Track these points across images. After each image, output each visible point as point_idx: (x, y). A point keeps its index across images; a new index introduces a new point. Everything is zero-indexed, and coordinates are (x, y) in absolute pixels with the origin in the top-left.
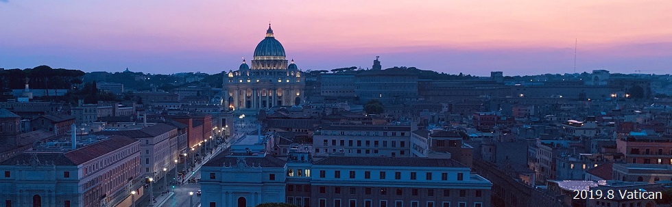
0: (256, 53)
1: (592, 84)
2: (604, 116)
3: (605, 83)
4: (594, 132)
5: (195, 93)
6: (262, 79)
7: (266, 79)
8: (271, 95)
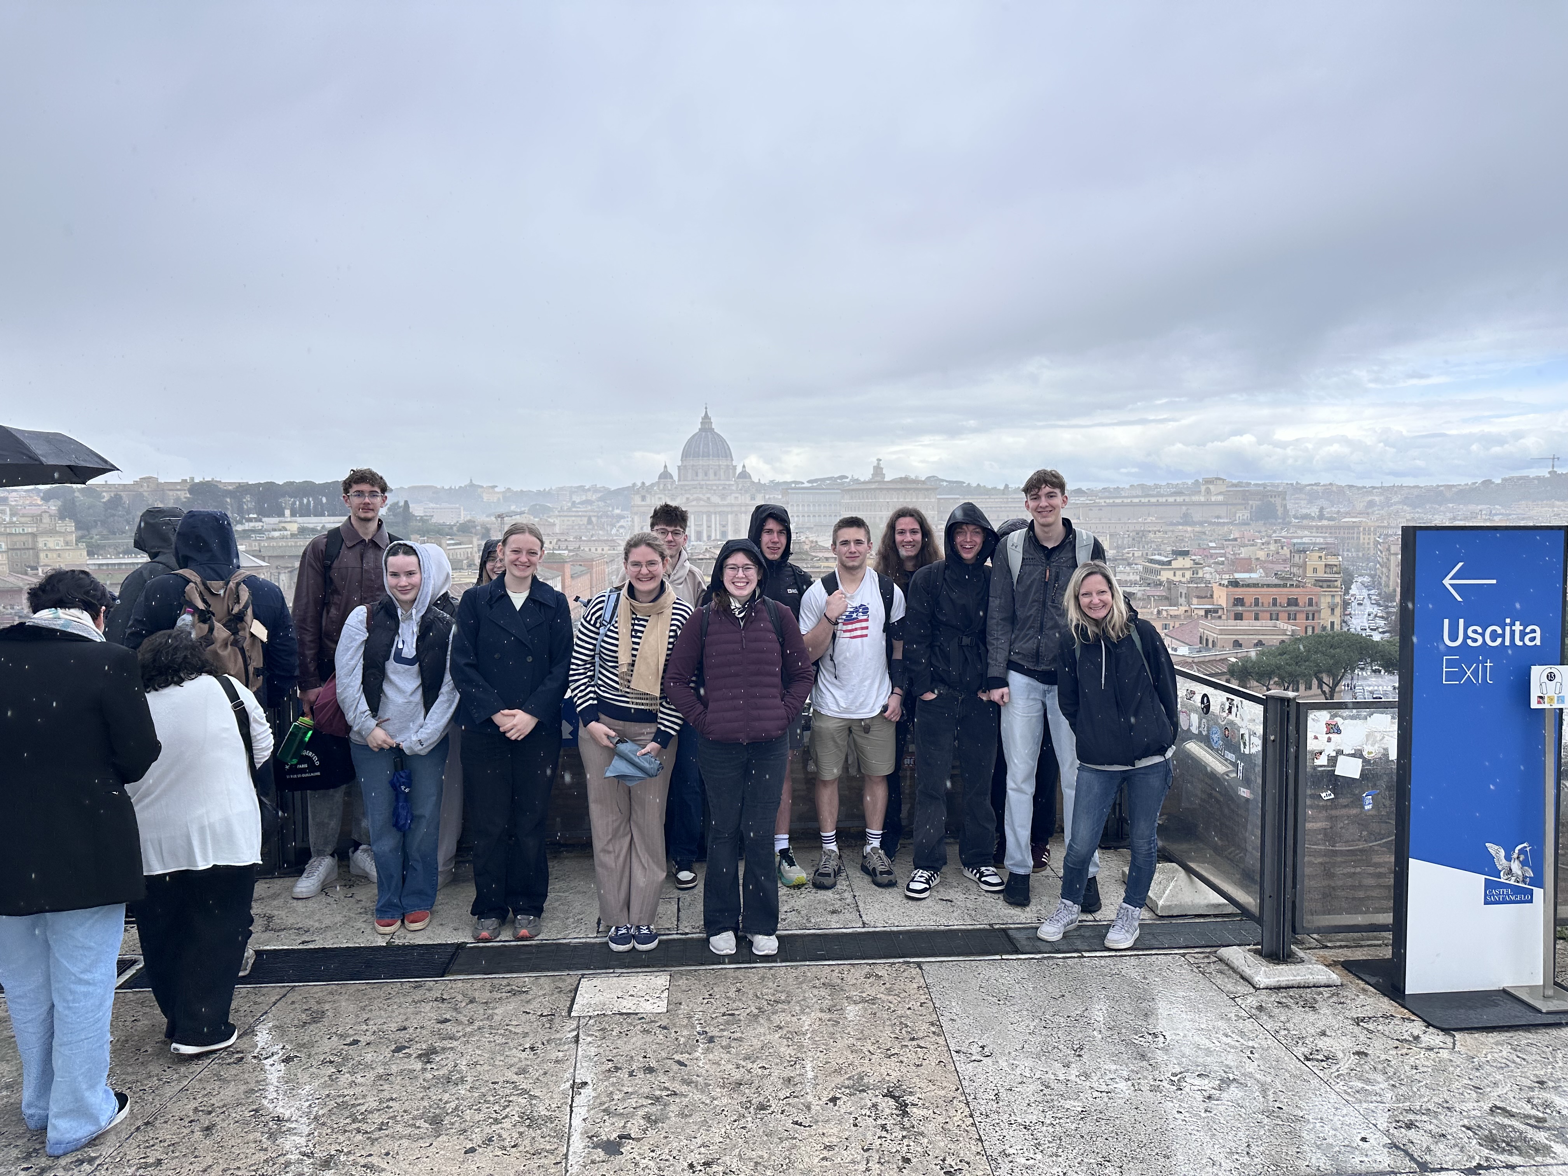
0: (686, 455)
1: (1202, 499)
2: (1215, 548)
3: (1220, 498)
4: (1188, 574)
5: (585, 520)
6: (695, 496)
7: (701, 496)
8: (711, 521)
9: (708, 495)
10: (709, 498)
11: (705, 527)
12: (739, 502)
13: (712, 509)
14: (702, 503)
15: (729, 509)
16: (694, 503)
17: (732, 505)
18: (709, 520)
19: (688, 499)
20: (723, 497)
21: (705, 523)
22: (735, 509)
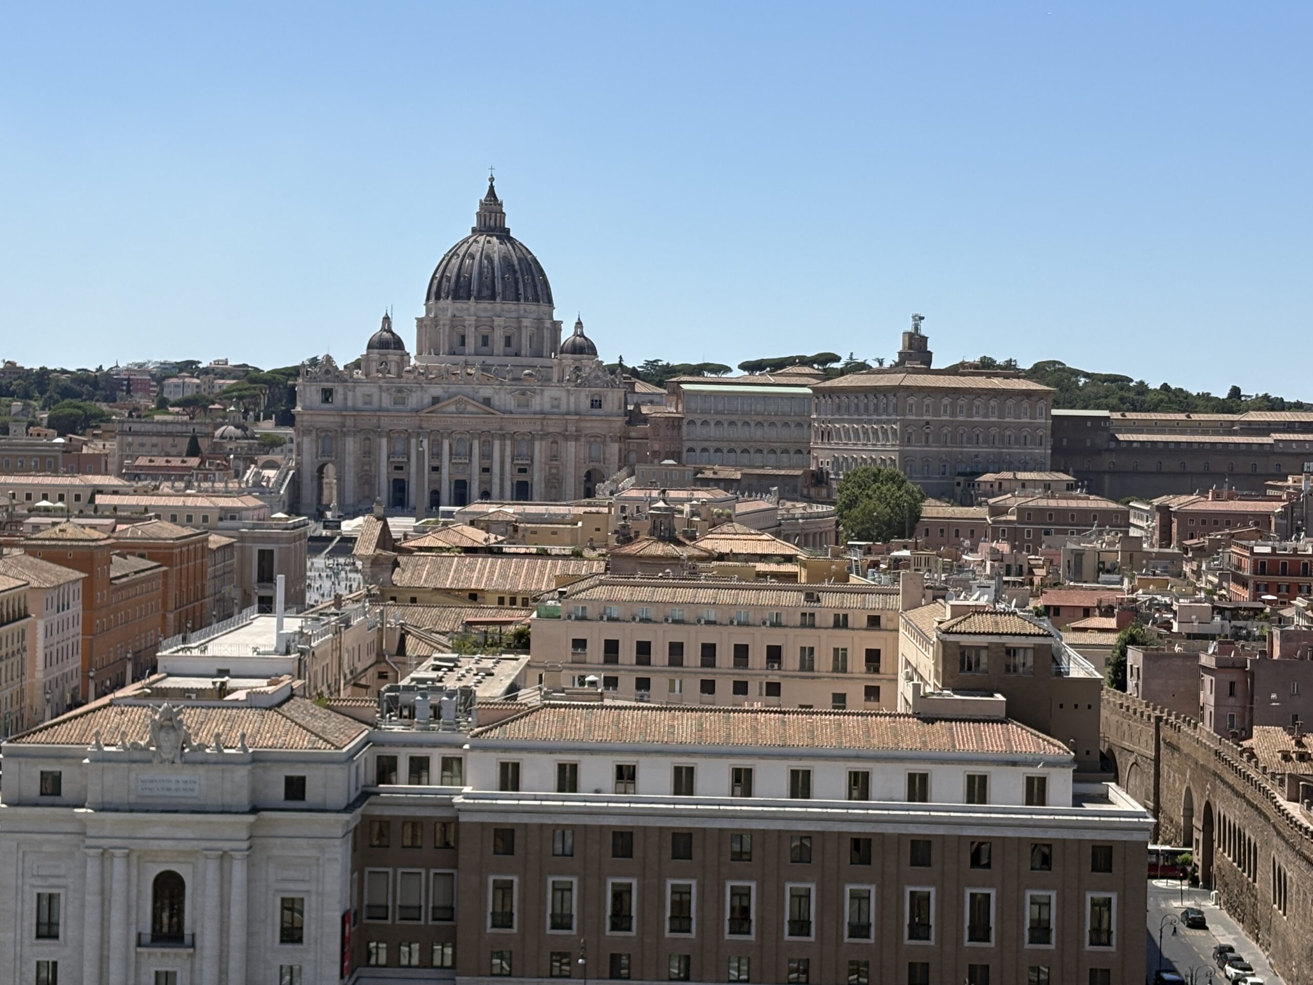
6: (454, 392)
11: (476, 469)
14: (471, 410)
15: (536, 428)
19: (435, 399)
21: (476, 460)
22: (551, 427)
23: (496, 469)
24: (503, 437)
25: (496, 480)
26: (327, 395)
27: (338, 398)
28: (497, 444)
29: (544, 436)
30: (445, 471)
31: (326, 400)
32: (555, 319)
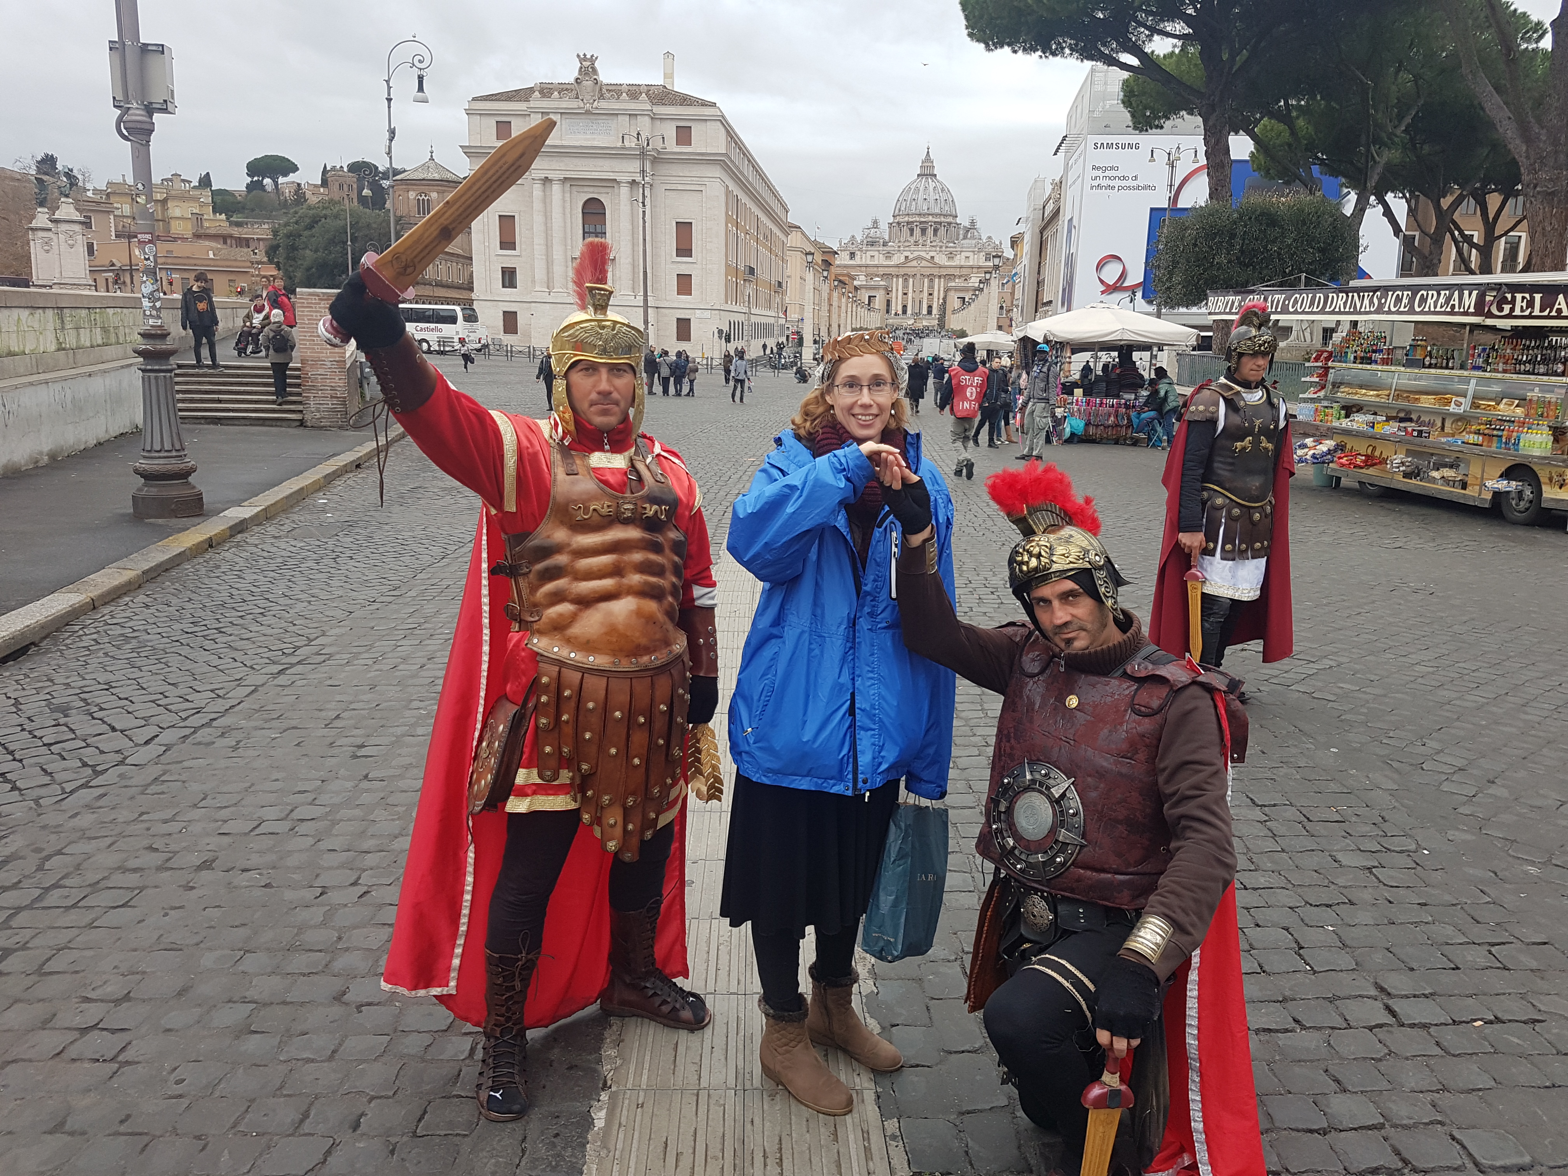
6: (916, 254)
7: (923, 254)
8: (933, 288)
9: (932, 254)
10: (932, 257)
11: (926, 294)
12: (971, 263)
13: (936, 272)
14: (924, 263)
15: (957, 272)
16: (914, 263)
17: (961, 267)
18: (931, 287)
19: (906, 257)
20: (951, 256)
21: (926, 289)
22: (964, 272)
23: (936, 294)
24: (940, 277)
25: (936, 300)
26: (852, 255)
27: (858, 257)
28: (937, 280)
29: (960, 277)
30: (910, 295)
31: (851, 258)
32: (958, 222)
